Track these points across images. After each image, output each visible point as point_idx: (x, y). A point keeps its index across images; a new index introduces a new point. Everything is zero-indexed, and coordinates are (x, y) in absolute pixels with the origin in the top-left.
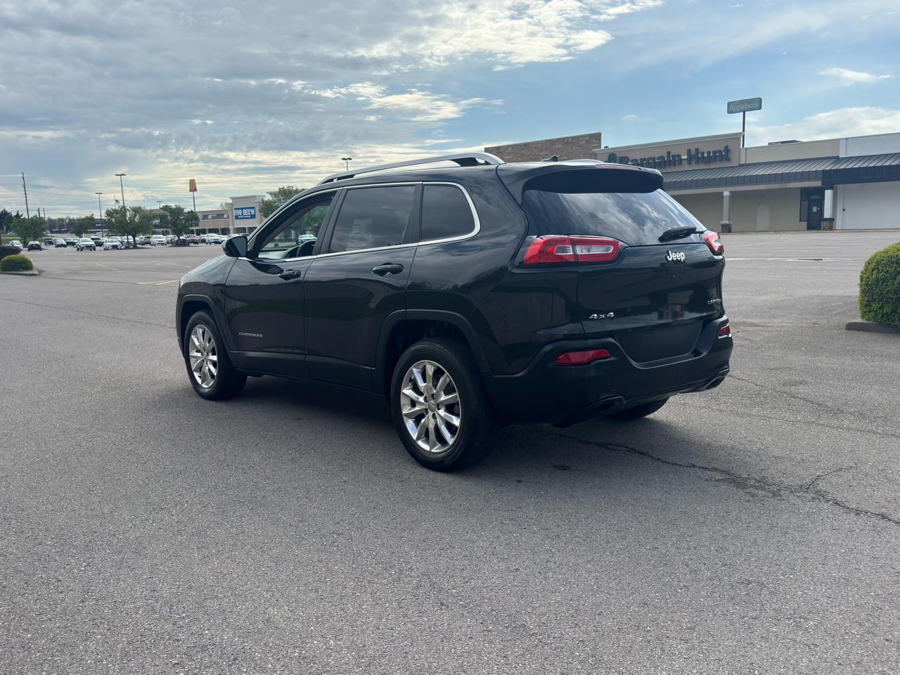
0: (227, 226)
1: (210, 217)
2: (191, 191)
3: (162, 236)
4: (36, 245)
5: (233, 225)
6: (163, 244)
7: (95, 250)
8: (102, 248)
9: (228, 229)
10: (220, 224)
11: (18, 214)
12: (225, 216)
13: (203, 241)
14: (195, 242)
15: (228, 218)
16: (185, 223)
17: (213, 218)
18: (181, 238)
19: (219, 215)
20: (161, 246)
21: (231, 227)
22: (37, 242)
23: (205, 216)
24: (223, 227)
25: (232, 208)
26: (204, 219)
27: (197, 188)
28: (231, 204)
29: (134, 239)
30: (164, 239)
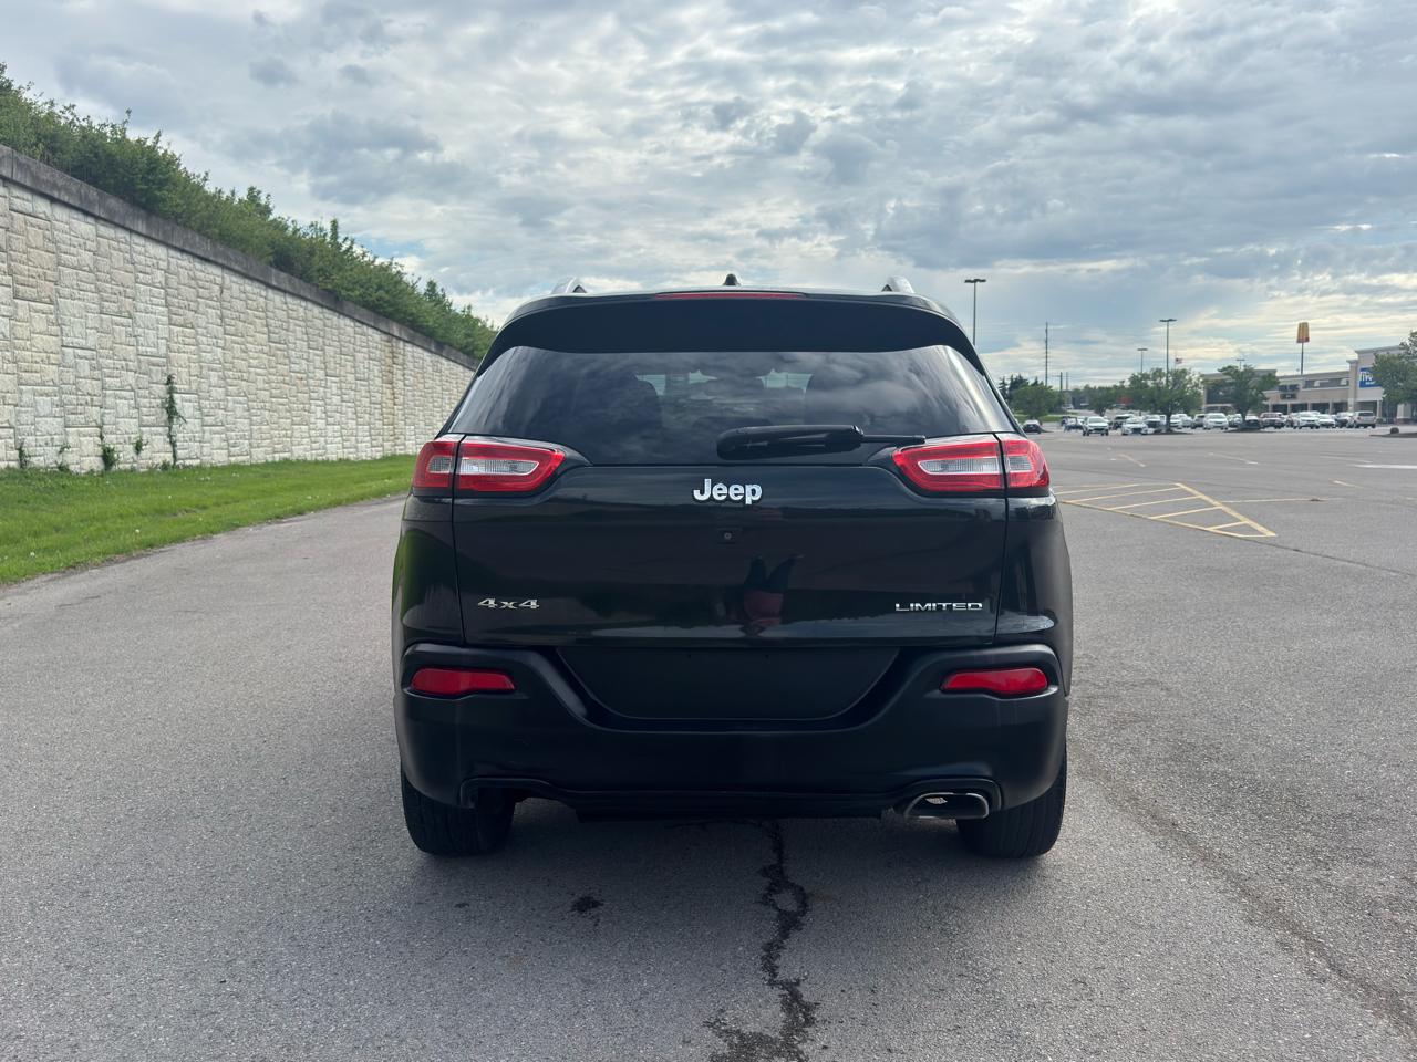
0: (1344, 400)
1: (1317, 384)
2: (1299, 341)
3: (1222, 414)
4: (1034, 425)
5: (1355, 397)
6: (1222, 428)
7: (1107, 434)
8: (1119, 431)
9: (1346, 403)
10: (1332, 396)
11: (1036, 382)
12: (1343, 382)
13: (1291, 424)
14: (1279, 426)
15: (1348, 384)
16: (1257, 394)
17: (1322, 385)
18: (1248, 418)
19: (1333, 380)
20: (1219, 430)
21: (1351, 401)
22: (1036, 422)
23: (1309, 383)
24: (1338, 400)
25: (1356, 368)
26: (1305, 387)
27: (1310, 336)
28: (1356, 362)
29: (1168, 419)
30: (1224, 419)
